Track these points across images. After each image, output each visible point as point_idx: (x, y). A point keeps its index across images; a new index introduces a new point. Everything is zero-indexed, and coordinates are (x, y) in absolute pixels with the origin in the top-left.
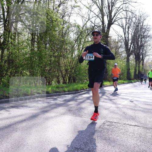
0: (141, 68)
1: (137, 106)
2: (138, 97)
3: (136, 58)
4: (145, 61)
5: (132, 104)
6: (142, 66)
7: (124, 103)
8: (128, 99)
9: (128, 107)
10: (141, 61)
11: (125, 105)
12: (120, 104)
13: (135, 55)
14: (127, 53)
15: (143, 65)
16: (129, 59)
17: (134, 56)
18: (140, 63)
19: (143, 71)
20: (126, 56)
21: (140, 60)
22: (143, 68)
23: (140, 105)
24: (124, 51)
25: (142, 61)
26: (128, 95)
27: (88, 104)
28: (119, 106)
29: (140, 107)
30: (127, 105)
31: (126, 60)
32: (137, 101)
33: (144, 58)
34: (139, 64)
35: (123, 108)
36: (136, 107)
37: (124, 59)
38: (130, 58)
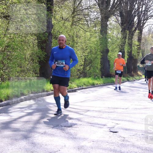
0: (136, 47)
1: (128, 143)
2: (128, 119)
3: (122, 24)
4: (145, 30)
5: (114, 138)
6: (137, 43)
7: (94, 137)
8: (104, 125)
9: (104, 145)
10: (135, 30)
11: (97, 141)
12: (85, 139)
13: (121, 15)
14: (101, 10)
15: (139, 40)
16: (107, 25)
17: (120, 18)
18: (133, 35)
19: (141, 54)
20: (100, 19)
21: (132, 28)
22: (139, 48)
23: (133, 140)
24: (95, 5)
25: (137, 31)
26: (105, 115)
27: (6, 140)
28: (83, 143)
29: (133, 146)
30: (102, 142)
31: (98, 28)
32: (126, 130)
33: (144, 24)
34: (131, 38)
35: (92, 148)
36: (125, 146)
37: (95, 26)
38: (108, 23)
